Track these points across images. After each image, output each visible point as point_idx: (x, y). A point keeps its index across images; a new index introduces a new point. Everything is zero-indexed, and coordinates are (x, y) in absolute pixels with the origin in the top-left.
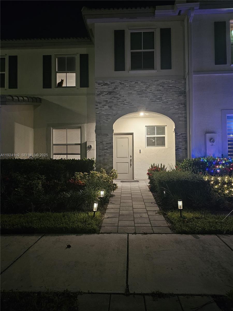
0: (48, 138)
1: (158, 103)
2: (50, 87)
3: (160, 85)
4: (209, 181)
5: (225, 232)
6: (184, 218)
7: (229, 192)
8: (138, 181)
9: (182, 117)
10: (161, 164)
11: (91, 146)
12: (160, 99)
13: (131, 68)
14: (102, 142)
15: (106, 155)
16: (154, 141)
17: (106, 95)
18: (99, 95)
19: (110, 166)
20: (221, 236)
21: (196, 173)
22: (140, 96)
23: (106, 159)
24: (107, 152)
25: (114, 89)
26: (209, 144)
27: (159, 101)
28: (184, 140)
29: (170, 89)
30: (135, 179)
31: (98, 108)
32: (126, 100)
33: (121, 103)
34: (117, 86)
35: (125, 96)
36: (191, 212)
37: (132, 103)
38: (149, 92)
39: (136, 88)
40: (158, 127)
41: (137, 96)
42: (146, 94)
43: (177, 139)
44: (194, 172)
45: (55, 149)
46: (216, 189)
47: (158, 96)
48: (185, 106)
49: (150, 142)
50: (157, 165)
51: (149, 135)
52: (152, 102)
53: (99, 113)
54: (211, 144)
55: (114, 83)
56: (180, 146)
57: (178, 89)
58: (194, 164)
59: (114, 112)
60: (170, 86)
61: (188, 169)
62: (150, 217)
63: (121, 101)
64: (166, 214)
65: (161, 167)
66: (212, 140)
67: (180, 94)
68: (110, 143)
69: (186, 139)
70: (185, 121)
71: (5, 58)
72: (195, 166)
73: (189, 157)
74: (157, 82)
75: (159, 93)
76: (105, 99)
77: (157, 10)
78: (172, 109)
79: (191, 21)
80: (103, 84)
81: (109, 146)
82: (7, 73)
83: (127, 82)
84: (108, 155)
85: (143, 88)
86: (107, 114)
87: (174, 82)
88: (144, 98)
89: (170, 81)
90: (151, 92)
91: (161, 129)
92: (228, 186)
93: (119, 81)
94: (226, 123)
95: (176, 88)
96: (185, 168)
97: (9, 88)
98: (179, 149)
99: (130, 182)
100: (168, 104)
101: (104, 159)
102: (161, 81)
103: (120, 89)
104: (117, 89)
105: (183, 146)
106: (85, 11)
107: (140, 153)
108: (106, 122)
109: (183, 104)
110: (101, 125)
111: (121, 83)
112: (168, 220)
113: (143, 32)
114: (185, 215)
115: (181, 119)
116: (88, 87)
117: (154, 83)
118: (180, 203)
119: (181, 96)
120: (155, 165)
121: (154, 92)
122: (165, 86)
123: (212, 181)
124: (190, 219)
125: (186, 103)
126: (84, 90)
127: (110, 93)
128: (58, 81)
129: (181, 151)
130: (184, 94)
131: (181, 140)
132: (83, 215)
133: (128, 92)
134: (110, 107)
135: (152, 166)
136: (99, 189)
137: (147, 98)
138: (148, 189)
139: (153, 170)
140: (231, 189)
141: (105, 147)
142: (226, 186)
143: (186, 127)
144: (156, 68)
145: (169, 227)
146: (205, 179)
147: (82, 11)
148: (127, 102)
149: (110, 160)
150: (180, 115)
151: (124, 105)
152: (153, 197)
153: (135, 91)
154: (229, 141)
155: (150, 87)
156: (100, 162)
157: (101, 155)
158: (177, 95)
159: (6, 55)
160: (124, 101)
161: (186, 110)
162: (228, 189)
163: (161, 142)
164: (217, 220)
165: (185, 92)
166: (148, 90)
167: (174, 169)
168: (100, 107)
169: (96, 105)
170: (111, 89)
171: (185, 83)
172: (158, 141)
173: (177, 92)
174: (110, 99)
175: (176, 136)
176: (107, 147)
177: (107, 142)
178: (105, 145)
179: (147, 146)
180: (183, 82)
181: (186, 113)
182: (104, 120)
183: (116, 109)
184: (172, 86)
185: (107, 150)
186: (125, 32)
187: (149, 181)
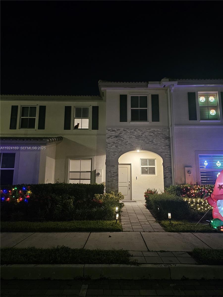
0: (66, 166)
1: (150, 144)
2: (69, 129)
3: (152, 132)
4: (187, 202)
5: (196, 231)
6: (173, 224)
7: (200, 209)
8: (135, 202)
9: (168, 155)
10: (154, 189)
11: (99, 173)
12: (152, 142)
13: (131, 120)
14: (110, 172)
15: (113, 181)
16: (147, 170)
17: (114, 138)
18: (109, 138)
19: (116, 189)
20: (193, 233)
21: (179, 196)
22: (138, 139)
23: (113, 184)
24: (114, 178)
25: (119, 134)
26: (187, 175)
27: (151, 143)
28: (170, 171)
29: (159, 135)
30: (133, 200)
31: (108, 147)
32: (127, 142)
33: (124, 144)
34: (121, 132)
35: (127, 139)
36: (176, 221)
37: (132, 144)
38: (144, 137)
39: (135, 133)
40: (150, 160)
41: (136, 139)
42: (142, 138)
43: (165, 170)
44: (178, 195)
45: (71, 176)
46: (192, 206)
47: (150, 140)
48: (170, 147)
49: (144, 171)
50: (151, 190)
51: (143, 165)
52: (146, 143)
53: (108, 151)
54: (189, 175)
55: (119, 130)
56: (167, 176)
57: (164, 135)
58: (177, 189)
59: (119, 150)
60: (159, 133)
61: (173, 192)
62: (151, 224)
63: (124, 142)
64: (160, 223)
65: (154, 191)
66: (189, 172)
67: (166, 139)
68: (116, 172)
69: (171, 170)
70: (170, 158)
71: (36, 107)
72: (178, 191)
73: (173, 184)
74: (149, 130)
75: (151, 138)
76: (113, 141)
77: (149, 84)
78: (161, 149)
79: (172, 91)
80: (111, 131)
81: (115, 174)
82: (37, 118)
83: (129, 129)
84: (115, 181)
85: (140, 134)
86: (114, 151)
87: (161, 130)
88: (140, 141)
89: (159, 130)
90: (146, 137)
91: (152, 162)
92: (199, 205)
93: (122, 129)
94: (198, 160)
95: (163, 134)
96: (170, 192)
97: (39, 129)
98: (166, 178)
99: (130, 202)
100: (158, 145)
101: (112, 184)
102: (152, 129)
103: (124, 134)
104: (122, 134)
105: (169, 176)
106: (100, 83)
107: (136, 179)
108: (113, 157)
109: (168, 146)
110: (110, 159)
111: (124, 130)
112: (162, 225)
113: (140, 96)
114: (173, 223)
115: (167, 156)
116: (98, 130)
117: (147, 131)
118: (169, 215)
119: (167, 140)
120: (150, 190)
121: (147, 137)
122: (155, 133)
123: (189, 201)
124: (176, 225)
125: (170, 145)
126: (95, 131)
127: (116, 137)
128: (76, 124)
129: (168, 179)
130: (169, 139)
131: (167, 171)
132: (108, 222)
133: (129, 136)
134: (116, 147)
135: (147, 190)
136: (114, 206)
137: (143, 141)
138: (146, 207)
139: (149, 193)
140: (202, 207)
141: (113, 175)
142: (198, 205)
143: (171, 162)
144: (149, 120)
145: (163, 229)
146: (185, 200)
147: (99, 82)
148: (128, 143)
149: (116, 185)
150: (166, 153)
151: (126, 145)
152: (150, 212)
153: (134, 136)
154: (201, 173)
155: (144, 134)
156: (108, 187)
157: (109, 181)
158: (164, 139)
159: (37, 105)
160: (126, 143)
161: (170, 150)
162: (200, 207)
163: (152, 171)
164: (192, 226)
165: (169, 138)
166: (143, 135)
167: (163, 193)
168: (110, 146)
169: (107, 145)
170: (117, 134)
171: (169, 131)
172: (150, 170)
173: (164, 137)
174: (117, 141)
175: (164, 168)
176: (114, 175)
177: (114, 172)
178: (112, 174)
179: (142, 173)
180: (168, 131)
181: (170, 152)
182: (112, 155)
183: (120, 148)
184: (160, 133)
185: (114, 177)
186: (127, 96)
187: (145, 201)
